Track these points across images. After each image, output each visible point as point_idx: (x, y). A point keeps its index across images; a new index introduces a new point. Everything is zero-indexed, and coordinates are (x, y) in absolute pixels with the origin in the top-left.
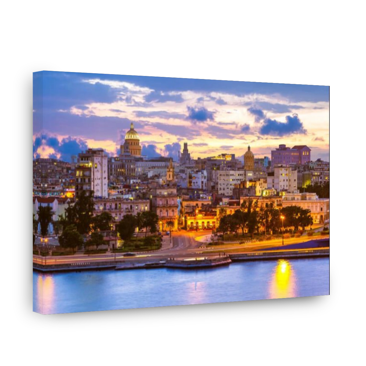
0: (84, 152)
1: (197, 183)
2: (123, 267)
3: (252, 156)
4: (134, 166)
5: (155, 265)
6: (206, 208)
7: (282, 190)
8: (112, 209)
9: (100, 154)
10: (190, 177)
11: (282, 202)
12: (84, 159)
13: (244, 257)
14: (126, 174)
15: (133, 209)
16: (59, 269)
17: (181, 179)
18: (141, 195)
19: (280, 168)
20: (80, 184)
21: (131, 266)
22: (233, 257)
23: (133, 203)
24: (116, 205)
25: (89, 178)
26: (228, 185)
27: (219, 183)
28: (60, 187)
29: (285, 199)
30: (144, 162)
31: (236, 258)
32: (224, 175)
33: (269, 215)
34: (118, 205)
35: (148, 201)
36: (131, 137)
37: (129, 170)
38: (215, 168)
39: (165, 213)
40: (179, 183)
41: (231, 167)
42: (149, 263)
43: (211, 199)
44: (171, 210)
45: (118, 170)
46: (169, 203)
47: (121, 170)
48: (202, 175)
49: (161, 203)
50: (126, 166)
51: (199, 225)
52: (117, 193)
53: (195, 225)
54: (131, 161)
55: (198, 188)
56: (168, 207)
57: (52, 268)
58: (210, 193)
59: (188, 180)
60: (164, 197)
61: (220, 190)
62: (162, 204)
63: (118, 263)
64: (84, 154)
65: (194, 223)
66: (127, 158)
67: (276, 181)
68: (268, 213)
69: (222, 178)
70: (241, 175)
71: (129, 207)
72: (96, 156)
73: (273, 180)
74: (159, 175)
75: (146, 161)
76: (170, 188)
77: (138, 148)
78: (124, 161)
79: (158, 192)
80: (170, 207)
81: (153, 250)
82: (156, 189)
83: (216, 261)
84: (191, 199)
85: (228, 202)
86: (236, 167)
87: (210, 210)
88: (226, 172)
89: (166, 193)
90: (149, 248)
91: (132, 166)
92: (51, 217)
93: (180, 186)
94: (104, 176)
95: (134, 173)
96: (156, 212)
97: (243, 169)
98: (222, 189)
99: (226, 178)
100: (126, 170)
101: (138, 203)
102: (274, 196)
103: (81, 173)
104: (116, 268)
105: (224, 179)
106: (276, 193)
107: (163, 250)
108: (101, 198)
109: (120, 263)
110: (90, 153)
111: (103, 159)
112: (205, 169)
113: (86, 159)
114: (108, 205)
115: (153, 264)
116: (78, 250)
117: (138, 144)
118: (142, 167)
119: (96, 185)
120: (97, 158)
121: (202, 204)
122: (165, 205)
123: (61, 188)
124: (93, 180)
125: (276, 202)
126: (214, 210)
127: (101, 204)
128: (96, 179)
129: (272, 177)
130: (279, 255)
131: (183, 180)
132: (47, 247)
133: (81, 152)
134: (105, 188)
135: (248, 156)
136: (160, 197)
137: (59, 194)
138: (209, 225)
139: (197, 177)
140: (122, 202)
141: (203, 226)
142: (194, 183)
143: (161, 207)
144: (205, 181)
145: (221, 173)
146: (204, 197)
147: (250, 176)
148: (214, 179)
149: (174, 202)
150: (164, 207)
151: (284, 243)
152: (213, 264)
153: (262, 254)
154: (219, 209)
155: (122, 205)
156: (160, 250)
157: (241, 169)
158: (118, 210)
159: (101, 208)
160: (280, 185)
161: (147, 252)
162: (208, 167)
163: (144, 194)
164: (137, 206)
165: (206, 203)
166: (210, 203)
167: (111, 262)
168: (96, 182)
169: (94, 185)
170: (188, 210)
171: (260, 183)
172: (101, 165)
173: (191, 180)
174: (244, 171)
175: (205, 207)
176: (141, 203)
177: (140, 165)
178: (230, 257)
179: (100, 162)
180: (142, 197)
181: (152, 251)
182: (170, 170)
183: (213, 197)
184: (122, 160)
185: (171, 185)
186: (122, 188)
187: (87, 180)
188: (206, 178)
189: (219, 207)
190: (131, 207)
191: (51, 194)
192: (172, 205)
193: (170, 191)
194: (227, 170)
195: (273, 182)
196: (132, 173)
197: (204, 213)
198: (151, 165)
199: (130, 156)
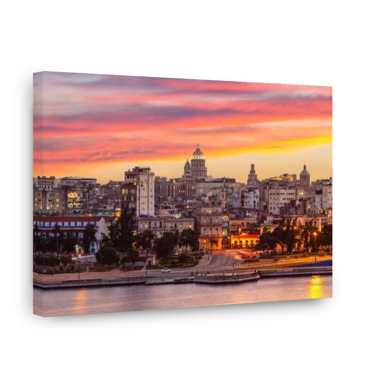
0: (131, 170)
1: (249, 202)
2: (152, 282)
3: (308, 176)
4: (195, 188)
5: (184, 281)
6: (251, 227)
7: (328, 209)
8: (157, 228)
9: (146, 172)
10: (243, 197)
11: (328, 221)
12: (130, 177)
13: (273, 273)
14: (187, 195)
15: (177, 227)
16: (91, 284)
17: (234, 198)
18: (187, 214)
19: (329, 186)
20: (125, 202)
21: (161, 281)
22: (262, 274)
23: (178, 221)
24: (161, 223)
25: (134, 196)
26: (278, 204)
27: (270, 202)
28: (112, 206)
29: (331, 218)
30: (205, 183)
31: (265, 275)
32: (274, 194)
33: (308, 232)
34: (163, 224)
35: (192, 219)
36: (197, 157)
37: (190, 191)
38: (268, 188)
39: (209, 232)
40: (232, 203)
41: (282, 186)
42: (178, 278)
43: (256, 218)
44: (215, 228)
45: (180, 191)
46: (213, 221)
47: (182, 192)
48: (254, 194)
49: (205, 221)
50: (187, 187)
51: (243, 244)
52: (168, 213)
53: (238, 244)
54: (192, 182)
55: (250, 208)
56: (211, 225)
57: (84, 283)
58: (256, 212)
59: (240, 200)
60: (208, 215)
61: (270, 210)
62: (207, 223)
63: (148, 279)
64: (131, 172)
65: (238, 242)
66: (188, 179)
67: (324, 200)
68: (308, 231)
69: (273, 197)
70: (292, 194)
71: (174, 226)
72: (142, 174)
73: (321, 198)
74: (216, 196)
75: (208, 182)
76: (215, 206)
77: (204, 170)
78: (185, 182)
79: (203, 210)
80: (214, 225)
81: (188, 267)
82: (200, 207)
83: (244, 277)
84: (237, 218)
85: (272, 221)
86: (287, 186)
87: (255, 228)
88: (277, 191)
89: (210, 212)
90: (185, 265)
91: (193, 187)
92: (94, 235)
93: (232, 206)
94: (150, 195)
95: (195, 194)
96: (200, 230)
97: (295, 188)
98: (273, 208)
99: (276, 197)
100: (187, 191)
101: (182, 222)
102: (319, 214)
103: (127, 191)
104: (146, 283)
105: (274, 198)
106: (322, 212)
107: (198, 267)
108: (146, 216)
109: (150, 279)
110: (137, 171)
111: (150, 178)
112: (258, 189)
113: (132, 177)
114: (153, 223)
115: (182, 280)
116: (116, 266)
117: (203, 165)
118: (204, 188)
119: (142, 204)
120: (144, 176)
121: (247, 223)
122: (209, 223)
123: (113, 208)
124: (138, 198)
125: (320, 221)
126: (258, 229)
127: (146, 223)
128: (142, 197)
129: (320, 195)
130: (309, 271)
131: (236, 200)
132: (86, 264)
133: (127, 171)
134: (152, 206)
135: (304, 176)
136: (204, 215)
137: (110, 213)
138: (253, 244)
139: (249, 197)
140: (167, 220)
141: (247, 245)
142: (246, 202)
143: (205, 226)
144: (257, 200)
145: (272, 192)
146: (250, 216)
147: (301, 195)
148: (267, 199)
149: (218, 220)
150: (208, 226)
151: (317, 260)
152: (240, 280)
153: (292, 270)
154: (263, 227)
155: (166, 223)
156: (195, 267)
157: (293, 188)
158: (162, 229)
159: (146, 226)
160: (328, 203)
161: (181, 269)
162: (261, 186)
163: (190, 213)
164: (181, 224)
165: (251, 222)
166: (256, 222)
167: (141, 278)
168: (142, 200)
169: (139, 204)
170: (233, 229)
171: (311, 202)
172: (148, 183)
173: (243, 199)
174: (295, 190)
175: (250, 225)
176: (184, 221)
177: (201, 186)
178: (259, 273)
179: (146, 180)
180: (188, 215)
181: (186, 268)
182: (223, 190)
183: (259, 216)
184: (183, 181)
185: (217, 203)
186: (174, 208)
187: (132, 199)
188: (259, 197)
189: (263, 226)
190: (176, 225)
191: (102, 214)
192: (216, 224)
193: (215, 209)
194: (278, 189)
195: (321, 201)
196: (193, 194)
197: (249, 232)
198: (213, 186)
199: (191, 176)
